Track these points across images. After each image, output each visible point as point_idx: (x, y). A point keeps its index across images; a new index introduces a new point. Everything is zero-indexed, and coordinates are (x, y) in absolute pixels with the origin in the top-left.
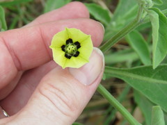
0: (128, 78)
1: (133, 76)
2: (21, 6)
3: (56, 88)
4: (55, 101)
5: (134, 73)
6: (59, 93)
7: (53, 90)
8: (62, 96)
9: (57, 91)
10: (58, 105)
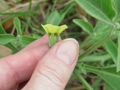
0: (102, 74)
1: (105, 73)
2: (28, 16)
3: (51, 69)
4: (51, 77)
5: (106, 71)
6: (53, 72)
7: (49, 70)
8: (55, 73)
9: (51, 70)
10: (53, 80)
